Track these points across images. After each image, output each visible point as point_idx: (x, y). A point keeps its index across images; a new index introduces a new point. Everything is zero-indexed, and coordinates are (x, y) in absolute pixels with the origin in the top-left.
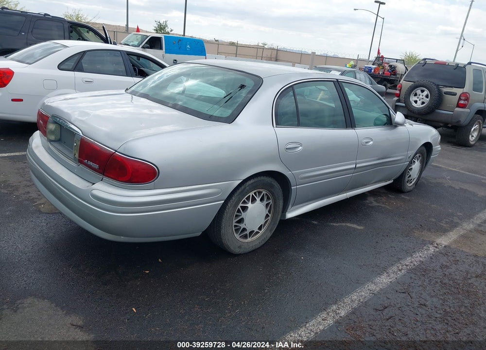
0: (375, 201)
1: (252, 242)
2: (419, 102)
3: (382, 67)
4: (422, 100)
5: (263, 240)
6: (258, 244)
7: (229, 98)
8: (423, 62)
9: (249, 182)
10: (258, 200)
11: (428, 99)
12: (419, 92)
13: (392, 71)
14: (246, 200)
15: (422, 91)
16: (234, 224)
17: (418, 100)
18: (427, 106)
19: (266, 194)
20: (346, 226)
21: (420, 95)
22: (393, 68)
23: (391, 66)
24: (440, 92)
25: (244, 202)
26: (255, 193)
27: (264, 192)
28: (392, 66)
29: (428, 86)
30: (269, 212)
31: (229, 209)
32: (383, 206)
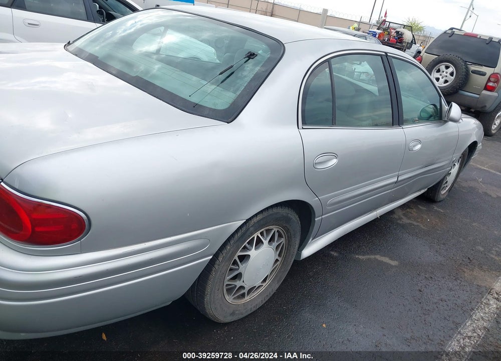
0: (404, 215)
1: (251, 301)
2: (442, 80)
3: (387, 33)
4: (444, 78)
5: (267, 296)
6: (259, 303)
7: (228, 74)
8: (450, 32)
9: (255, 220)
10: (266, 242)
11: (453, 78)
12: (442, 68)
13: (399, 38)
14: (247, 245)
15: (447, 67)
16: (226, 283)
17: (440, 77)
18: (451, 86)
19: (278, 231)
20: (375, 258)
21: (443, 72)
22: (400, 34)
23: (397, 32)
24: (467, 69)
25: (245, 248)
26: (262, 234)
27: (275, 229)
28: (399, 32)
29: (454, 62)
30: (279, 255)
31: (219, 265)
32: (415, 223)
